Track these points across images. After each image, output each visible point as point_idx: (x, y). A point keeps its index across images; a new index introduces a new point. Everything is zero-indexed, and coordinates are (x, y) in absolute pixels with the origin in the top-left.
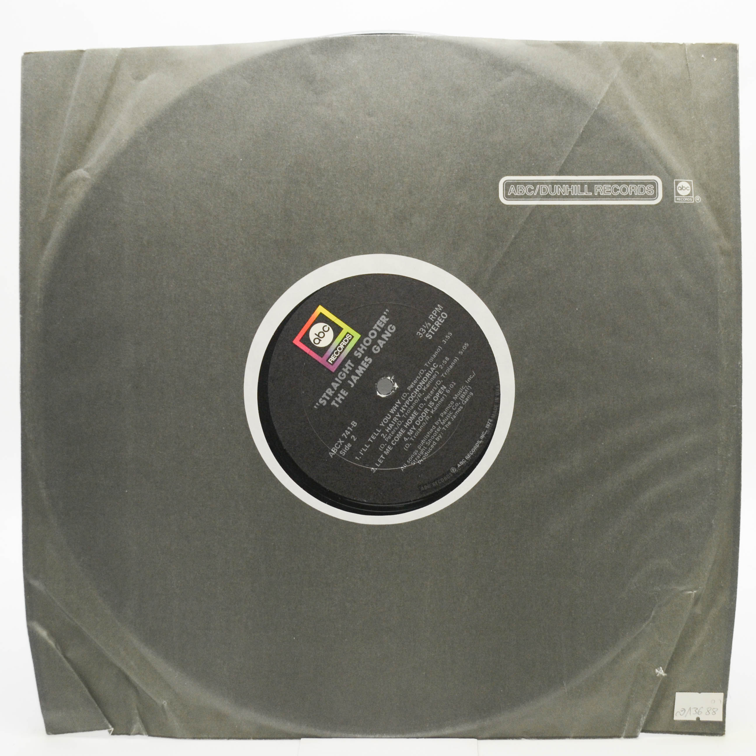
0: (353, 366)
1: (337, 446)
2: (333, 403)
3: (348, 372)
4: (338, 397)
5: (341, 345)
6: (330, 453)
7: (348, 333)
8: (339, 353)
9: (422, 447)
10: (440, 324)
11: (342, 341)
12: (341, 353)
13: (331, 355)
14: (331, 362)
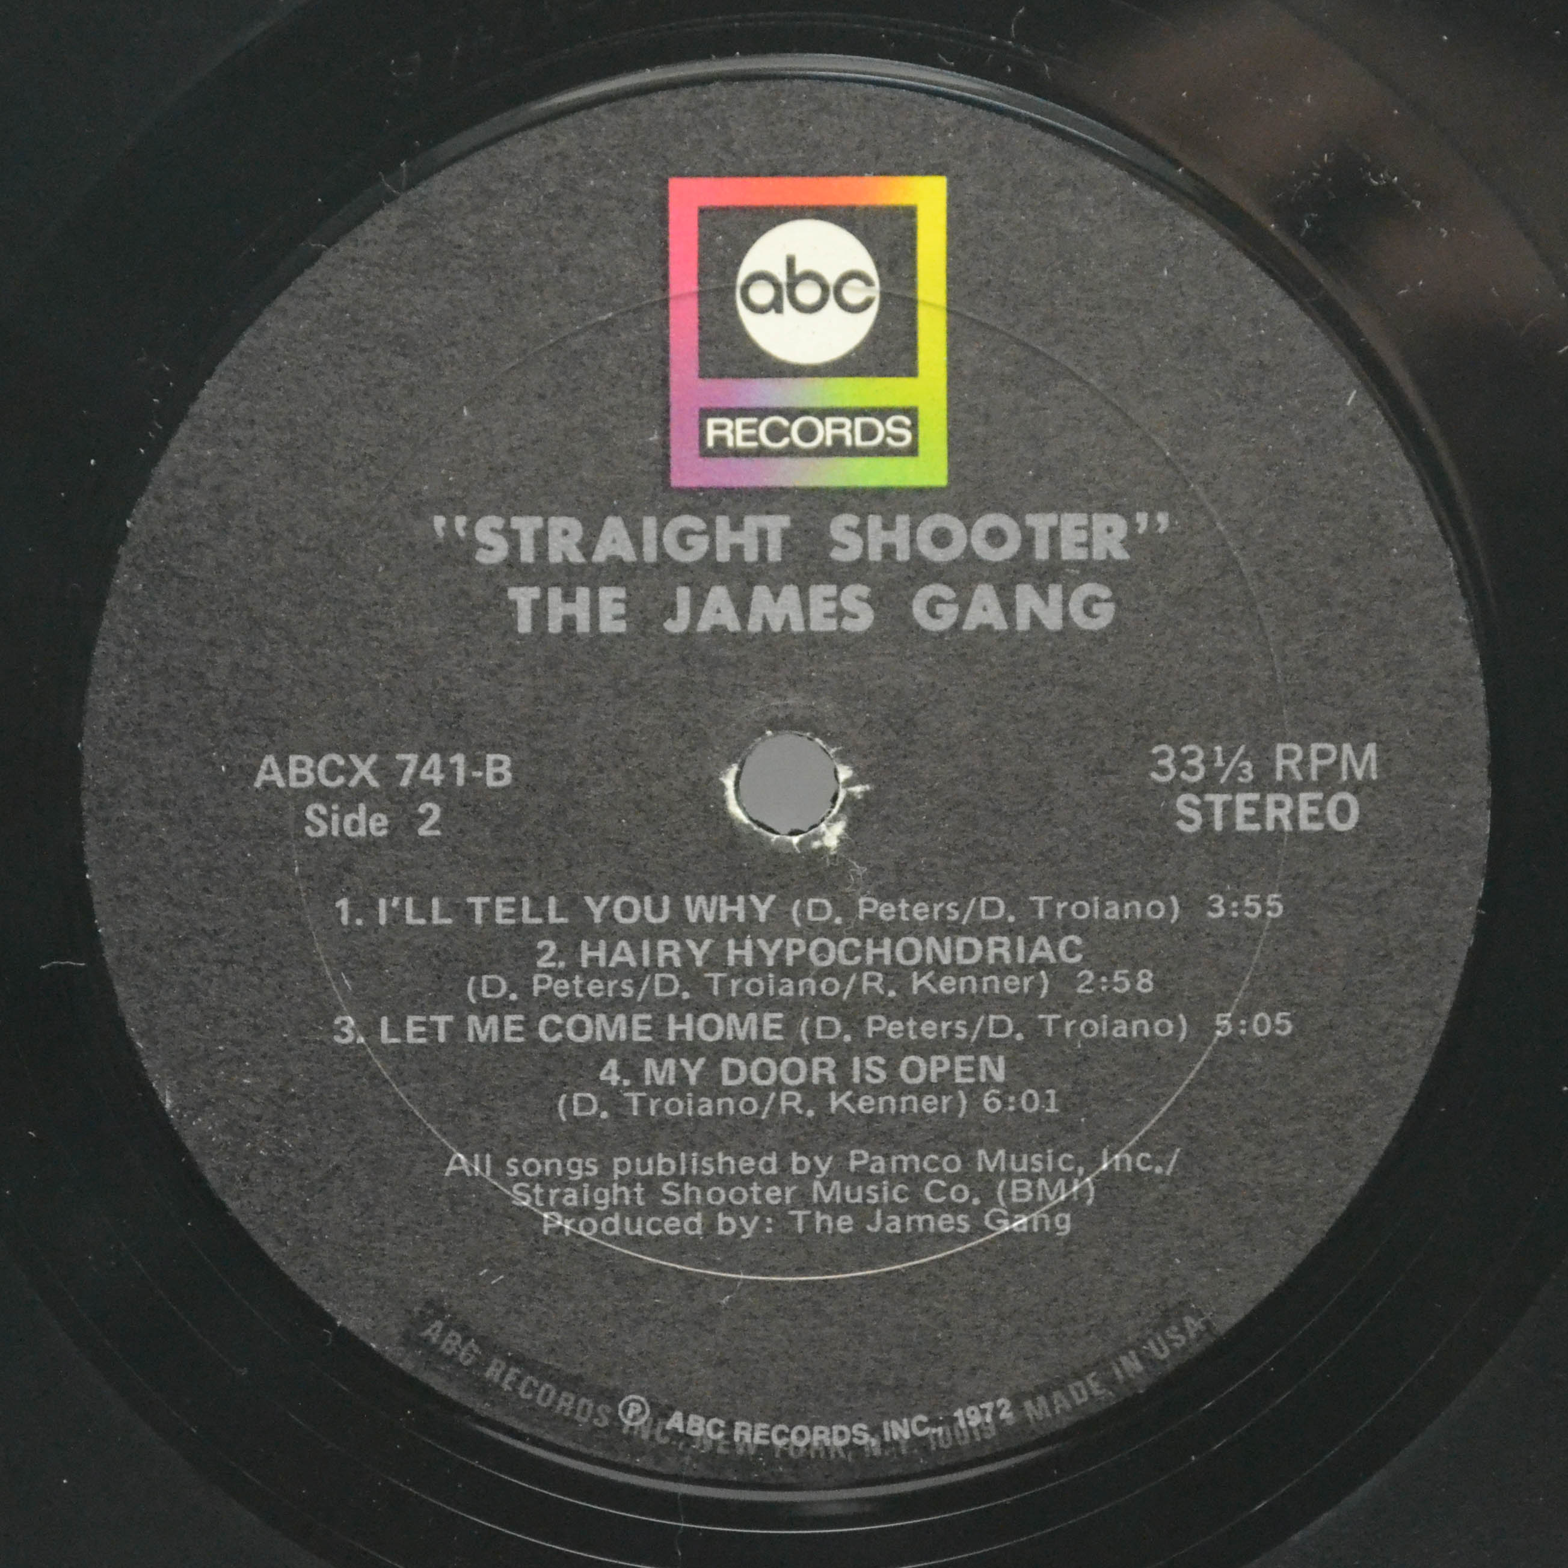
0: (774, 554)
1: (333, 771)
2: (523, 597)
3: (723, 556)
4: (569, 597)
5: (830, 421)
6: (270, 760)
7: (911, 413)
8: (785, 441)
9: (630, 1181)
10: (1287, 826)
11: (852, 413)
12: (792, 451)
13: (744, 412)
14: (711, 434)
